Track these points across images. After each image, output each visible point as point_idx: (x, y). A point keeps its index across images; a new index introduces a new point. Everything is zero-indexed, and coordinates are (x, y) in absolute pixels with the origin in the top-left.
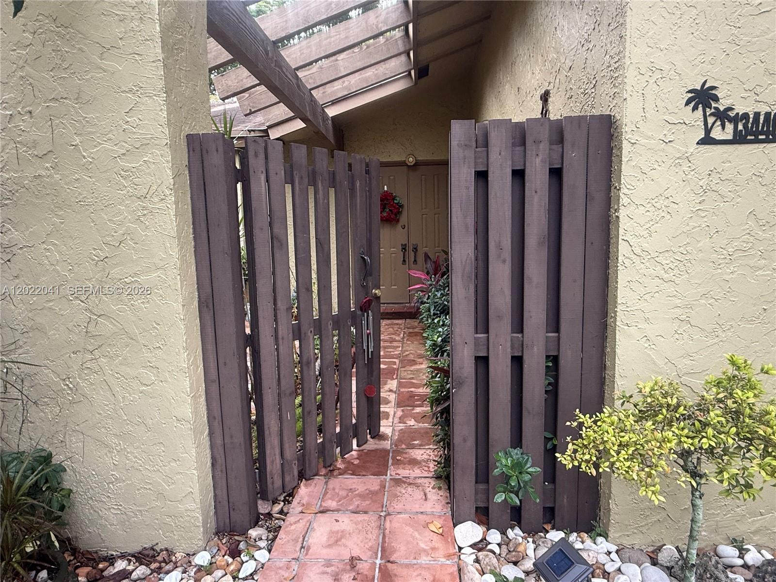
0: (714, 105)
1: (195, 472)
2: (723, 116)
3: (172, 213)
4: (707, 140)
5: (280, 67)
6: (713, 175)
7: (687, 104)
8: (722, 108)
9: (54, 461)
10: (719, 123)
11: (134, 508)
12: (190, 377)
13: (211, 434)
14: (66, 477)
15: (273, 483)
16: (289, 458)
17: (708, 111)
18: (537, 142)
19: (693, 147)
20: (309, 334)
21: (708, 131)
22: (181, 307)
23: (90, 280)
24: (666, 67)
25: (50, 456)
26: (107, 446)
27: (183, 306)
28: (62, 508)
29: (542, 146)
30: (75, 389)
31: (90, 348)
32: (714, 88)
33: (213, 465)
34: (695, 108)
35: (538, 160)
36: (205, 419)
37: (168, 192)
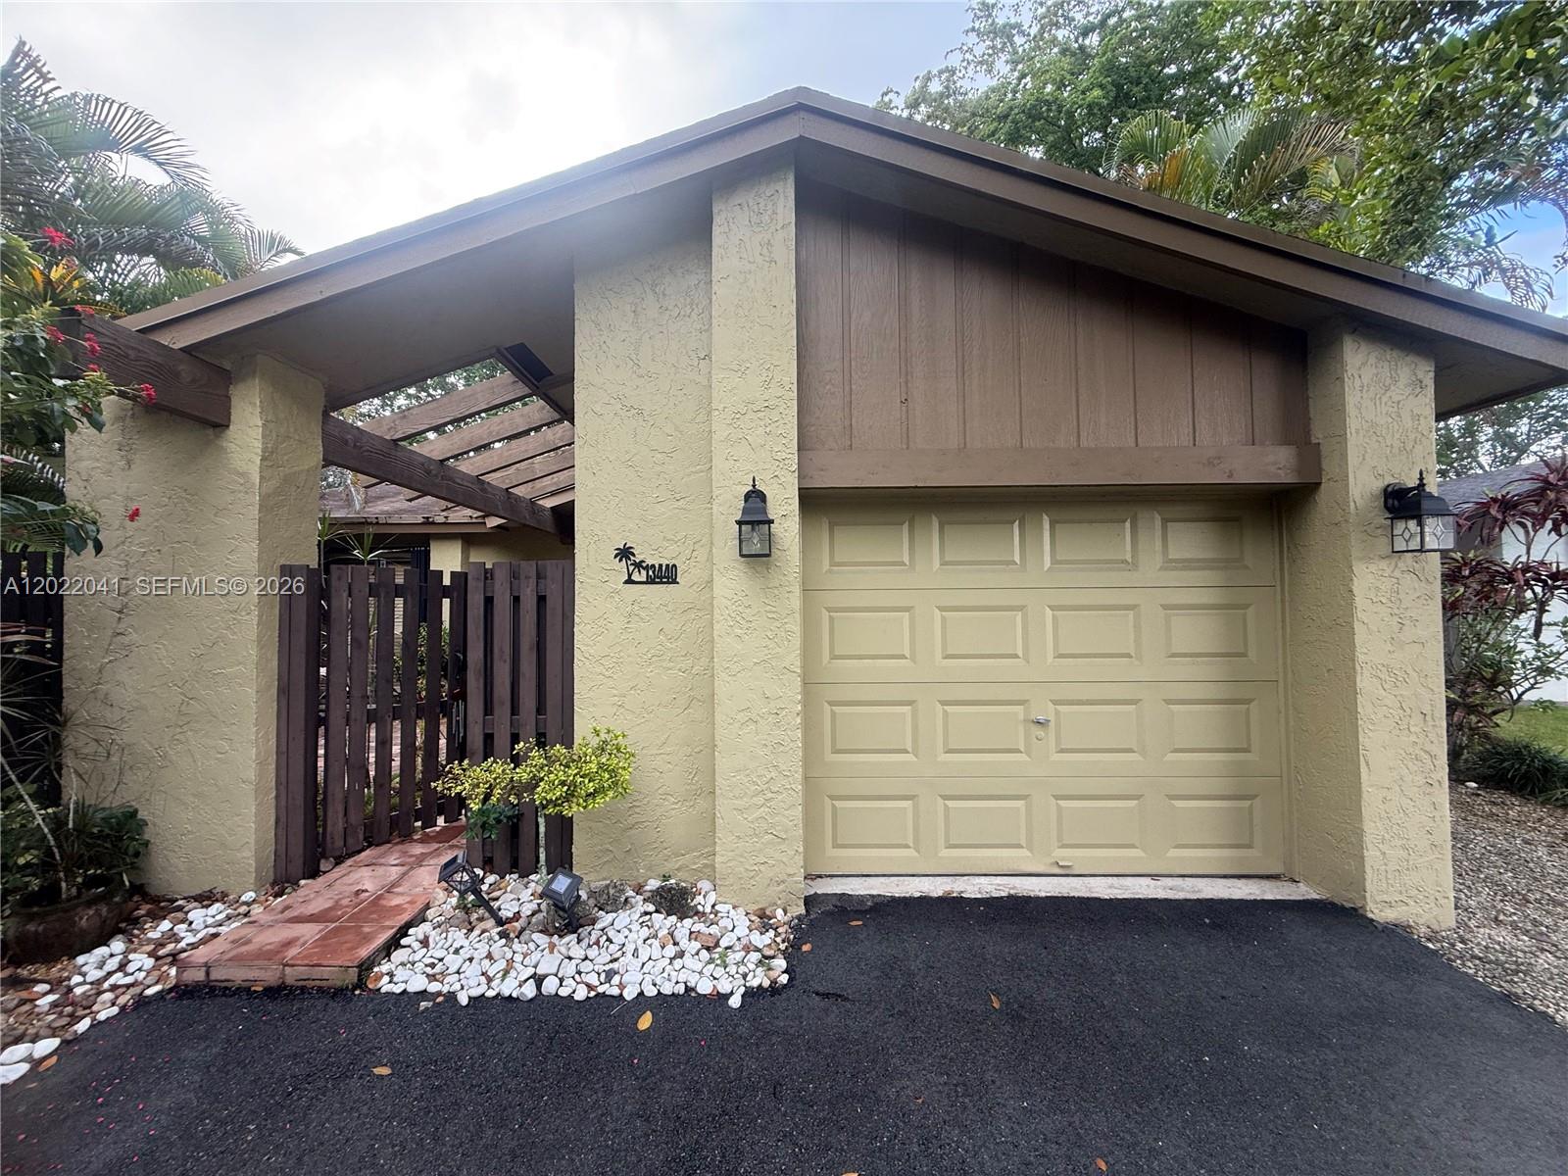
0: (632, 558)
1: (253, 825)
2: (639, 565)
3: (255, 622)
4: (629, 581)
5: (451, 479)
6: (636, 604)
7: (615, 557)
8: (637, 561)
9: (139, 817)
10: (637, 570)
11: (201, 856)
12: (257, 747)
13: (277, 797)
14: (146, 829)
15: (333, 843)
16: (353, 823)
17: (629, 563)
18: (528, 578)
19: (621, 585)
20: (387, 717)
21: (630, 575)
22: (254, 693)
23: (187, 671)
24: (599, 533)
25: (136, 811)
26: (184, 804)
27: (257, 692)
28: (137, 854)
29: (531, 580)
30: (164, 757)
31: (181, 723)
32: (631, 548)
33: (276, 823)
34: (621, 560)
35: (529, 590)
36: (274, 783)
37: (253, 608)
